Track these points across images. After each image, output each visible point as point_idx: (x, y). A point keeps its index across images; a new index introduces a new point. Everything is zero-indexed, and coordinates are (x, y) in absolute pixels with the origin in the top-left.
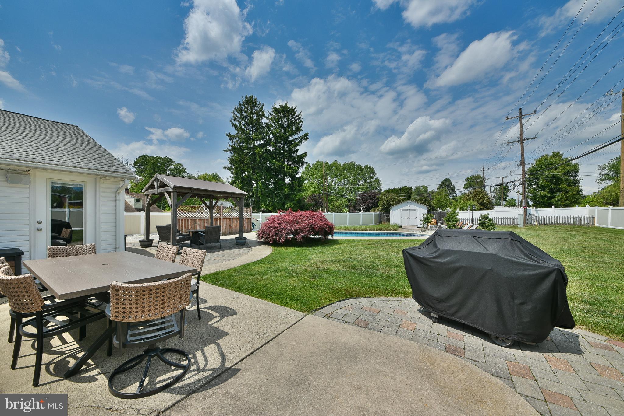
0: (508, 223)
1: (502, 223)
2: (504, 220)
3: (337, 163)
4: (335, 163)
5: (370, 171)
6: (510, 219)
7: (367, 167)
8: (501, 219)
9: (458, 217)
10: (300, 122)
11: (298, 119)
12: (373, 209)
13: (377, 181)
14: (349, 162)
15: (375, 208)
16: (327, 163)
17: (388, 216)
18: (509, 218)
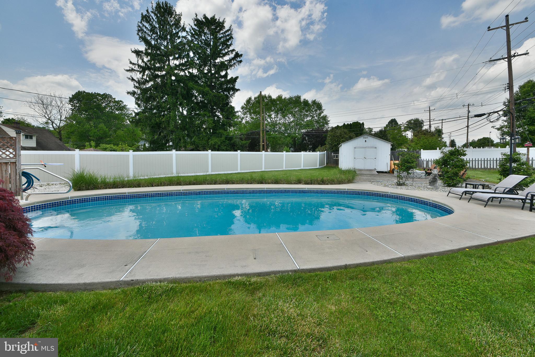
0: (493, 166)
1: (486, 166)
2: (489, 162)
3: (282, 97)
4: (280, 97)
5: (318, 106)
6: (497, 161)
7: (314, 102)
8: (484, 161)
9: (465, 158)
10: (230, 39)
11: (228, 35)
12: (319, 147)
13: (325, 118)
14: (294, 95)
15: (321, 147)
16: (270, 97)
17: (337, 157)
18: (495, 159)
